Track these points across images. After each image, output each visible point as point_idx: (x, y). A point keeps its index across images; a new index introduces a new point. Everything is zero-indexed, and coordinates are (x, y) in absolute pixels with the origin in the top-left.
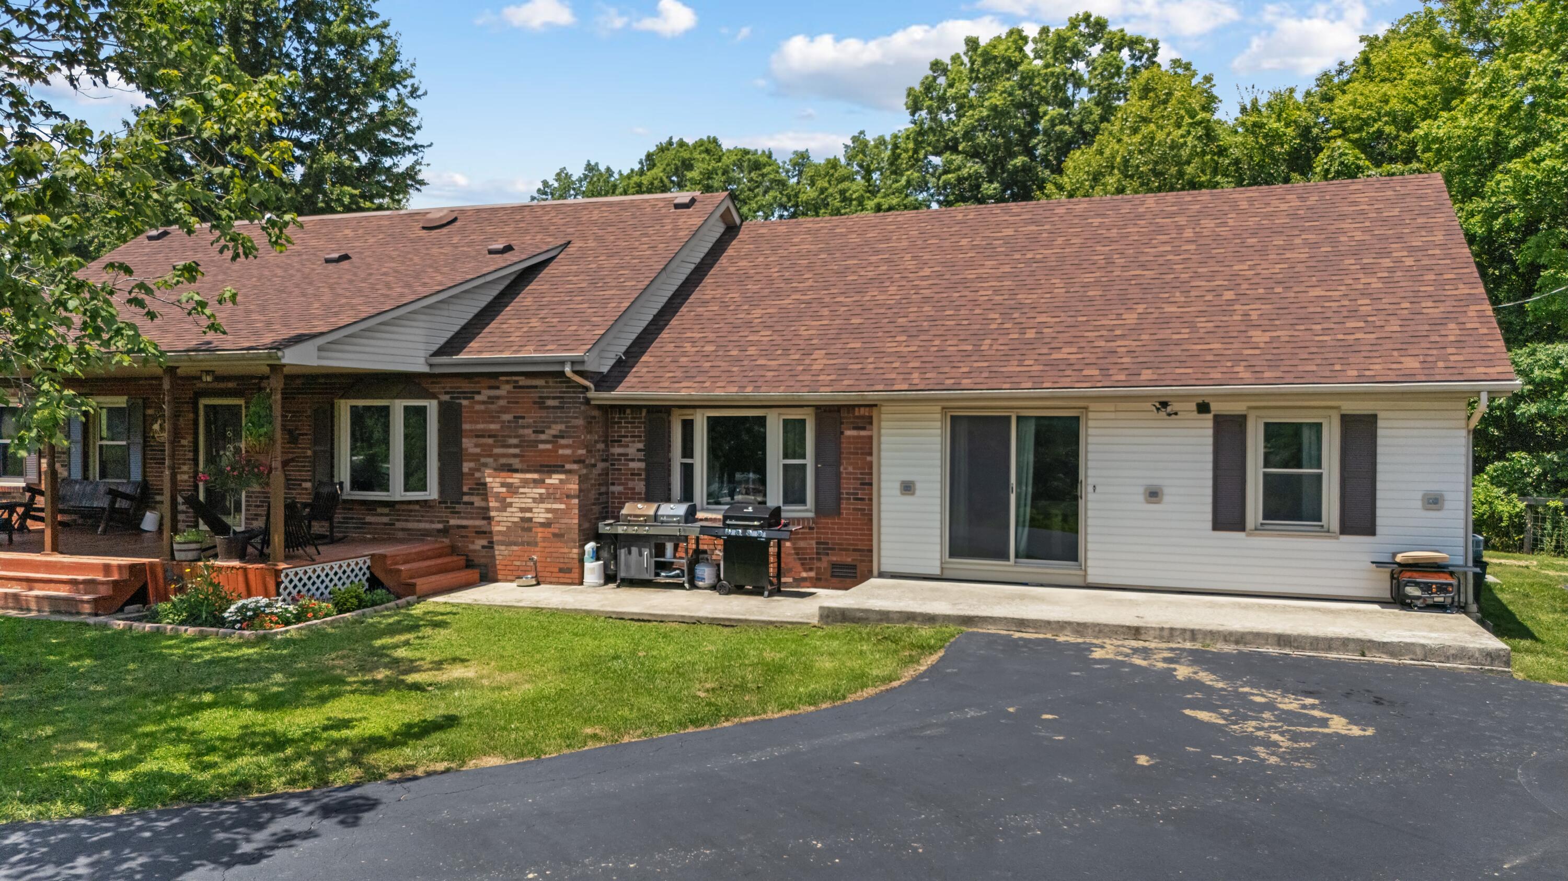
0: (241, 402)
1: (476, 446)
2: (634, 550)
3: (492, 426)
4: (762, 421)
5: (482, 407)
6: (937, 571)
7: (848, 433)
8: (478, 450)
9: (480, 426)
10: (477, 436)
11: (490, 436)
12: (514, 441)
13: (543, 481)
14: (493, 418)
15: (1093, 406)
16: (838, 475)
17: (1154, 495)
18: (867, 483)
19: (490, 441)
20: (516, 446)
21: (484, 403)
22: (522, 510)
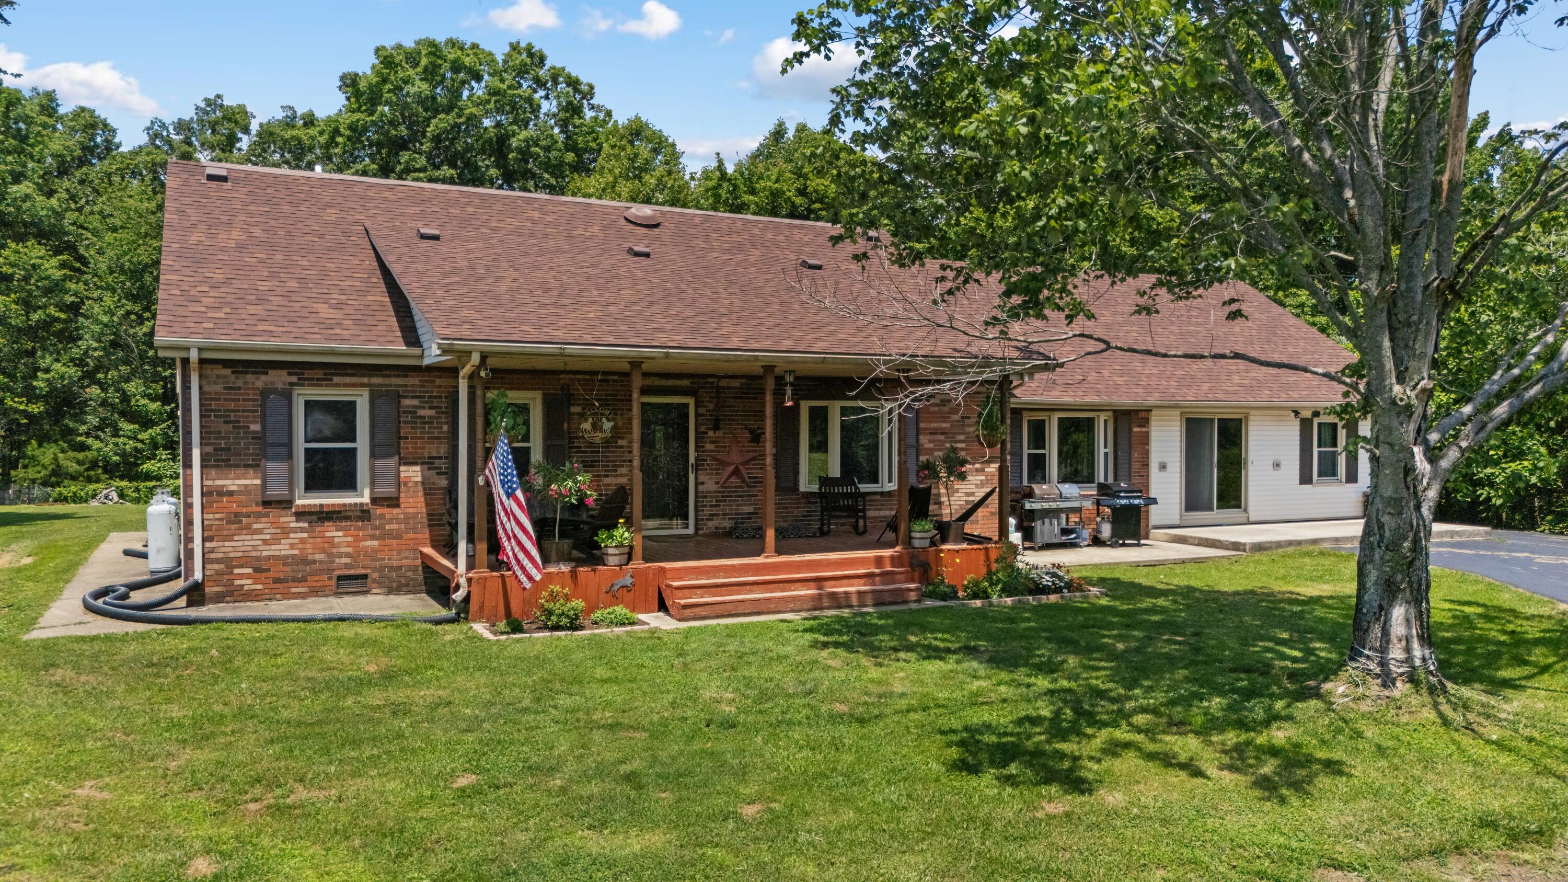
0: (691, 401)
1: (930, 442)
2: (1047, 521)
3: (944, 425)
4: (1091, 421)
5: (936, 409)
6: (1177, 522)
7: (1136, 429)
8: (931, 445)
9: (934, 425)
10: (931, 434)
11: (942, 434)
12: (962, 437)
13: (982, 470)
14: (945, 418)
15: (1252, 412)
16: (1130, 458)
17: (1277, 465)
18: (1146, 465)
19: (942, 437)
20: (962, 442)
21: (937, 405)
22: (967, 494)
